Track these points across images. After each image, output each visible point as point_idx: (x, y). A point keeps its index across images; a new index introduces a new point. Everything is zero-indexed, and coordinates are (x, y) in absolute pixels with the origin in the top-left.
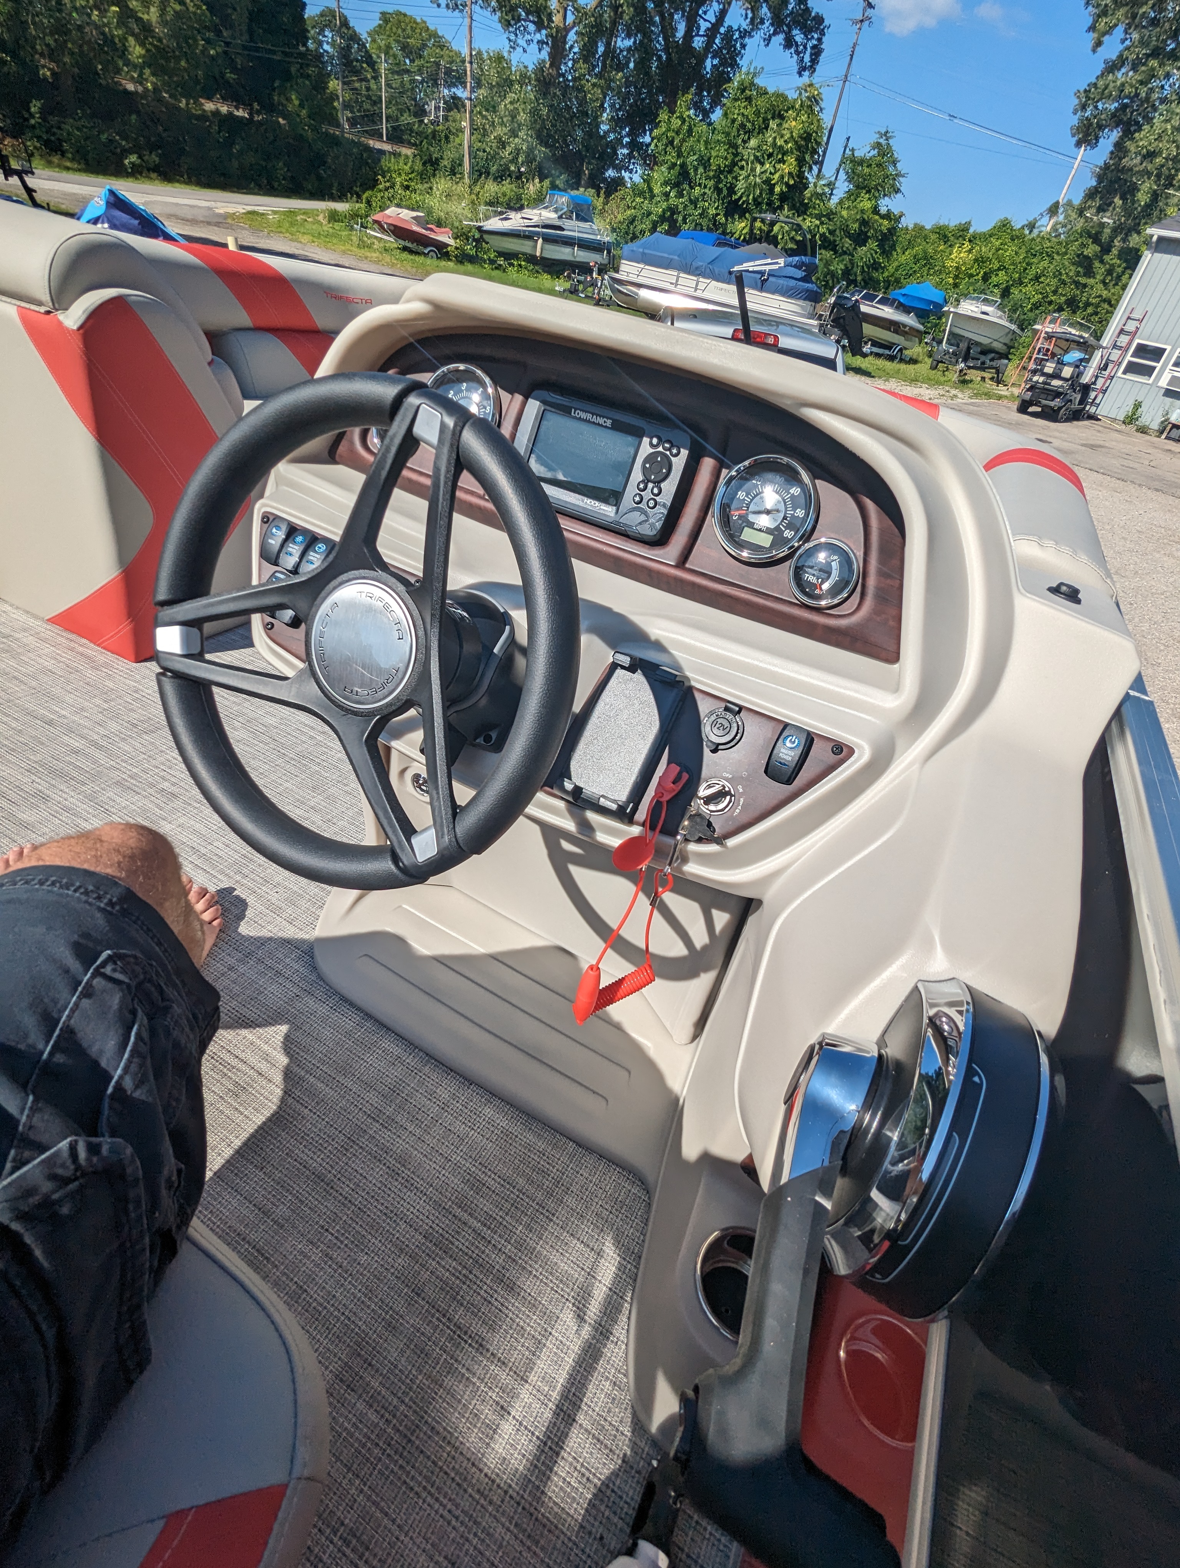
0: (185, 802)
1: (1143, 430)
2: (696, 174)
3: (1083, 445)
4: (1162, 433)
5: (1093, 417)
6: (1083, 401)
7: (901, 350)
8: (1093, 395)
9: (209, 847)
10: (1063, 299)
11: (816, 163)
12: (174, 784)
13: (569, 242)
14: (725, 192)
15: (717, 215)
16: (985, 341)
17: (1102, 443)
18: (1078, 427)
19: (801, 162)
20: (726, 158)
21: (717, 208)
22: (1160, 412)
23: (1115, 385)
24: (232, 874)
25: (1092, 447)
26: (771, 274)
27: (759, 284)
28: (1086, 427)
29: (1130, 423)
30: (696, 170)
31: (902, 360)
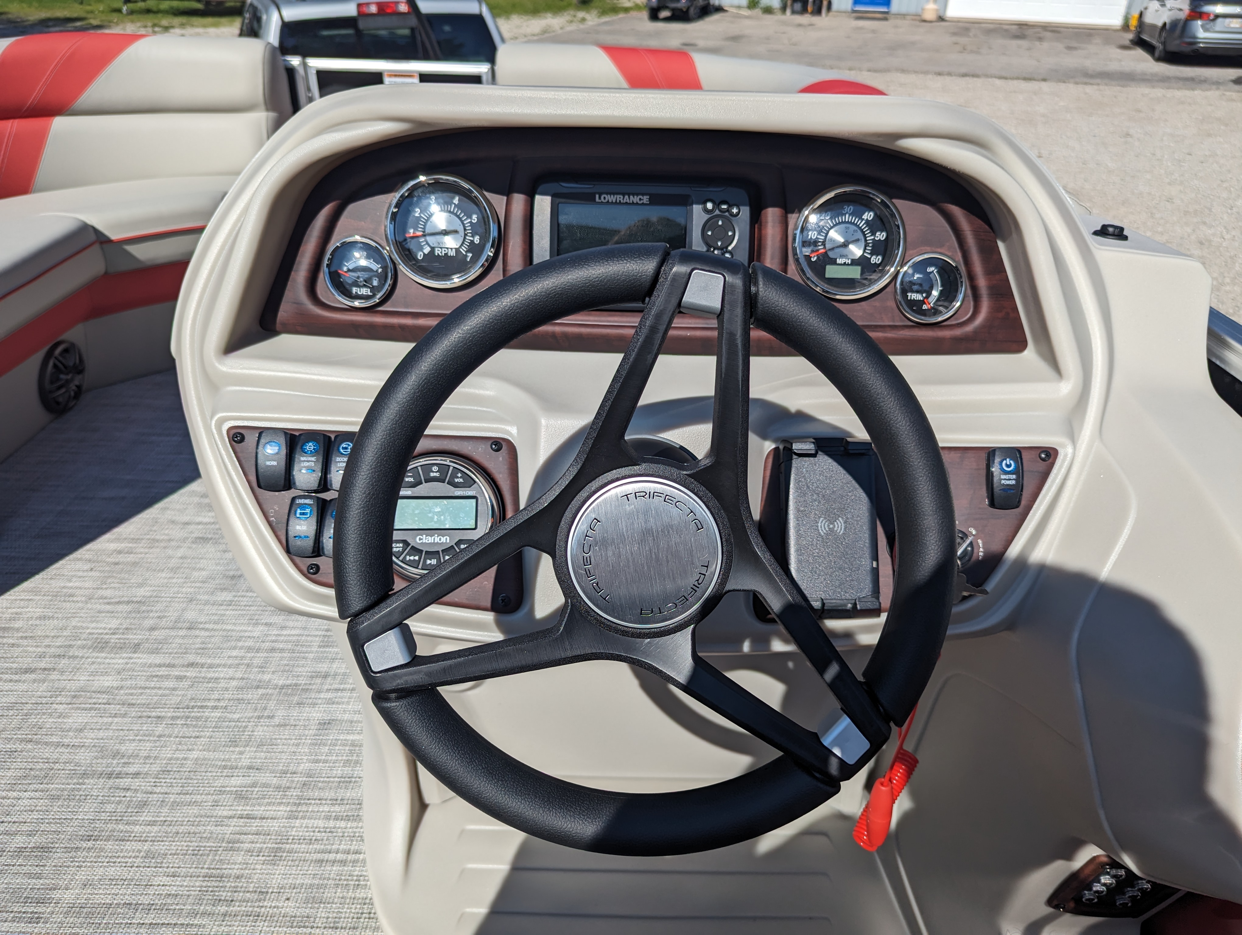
0: (67, 850)
1: (768, 10)
3: (724, 39)
4: (786, 9)
5: (718, 10)
9: (151, 891)
12: (31, 834)
17: (739, 32)
18: (709, 22)
24: (209, 908)
25: (733, 38)
28: (716, 20)
29: (755, 7)
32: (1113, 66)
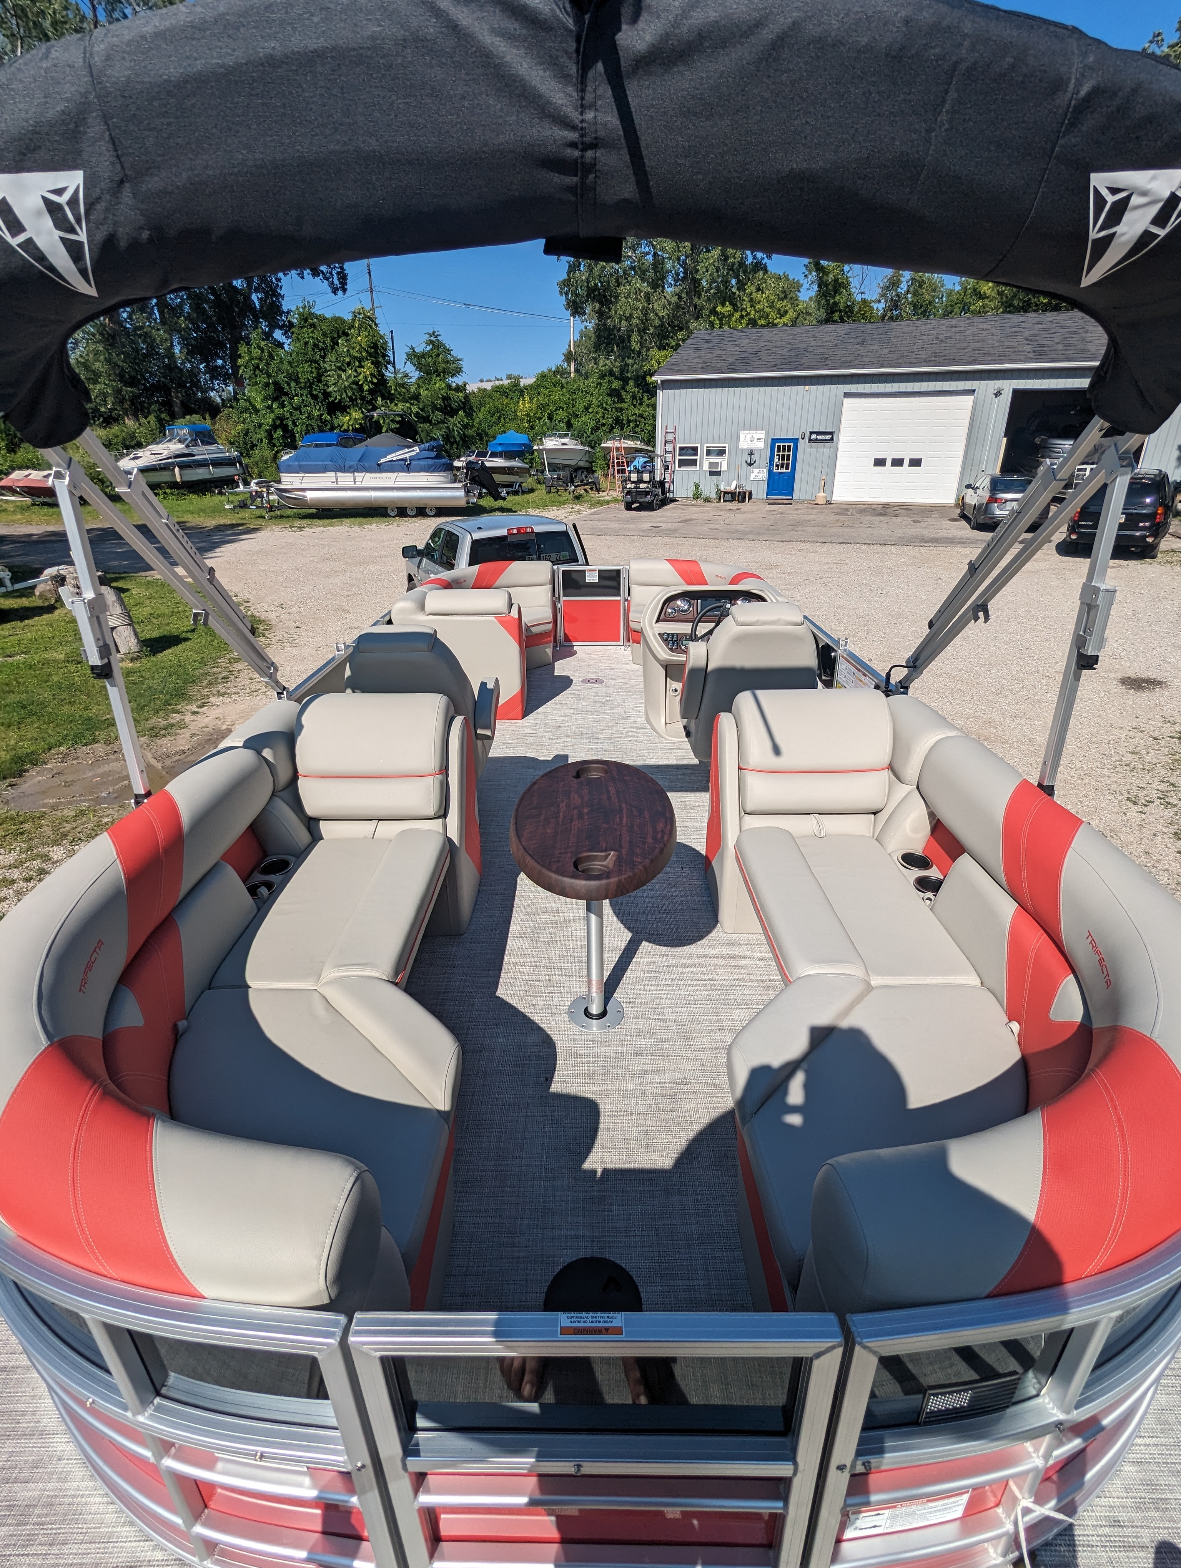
1: (707, 500)
2: (290, 388)
3: (680, 522)
4: (720, 499)
5: (673, 500)
6: (663, 493)
7: (520, 485)
8: (667, 486)
10: (610, 420)
11: (389, 363)
13: (203, 464)
14: (321, 396)
15: (322, 415)
16: (573, 463)
17: (689, 517)
18: (668, 510)
19: (376, 364)
20: (312, 372)
21: (319, 410)
22: (713, 486)
23: (678, 477)
25: (686, 521)
26: (412, 459)
27: (406, 468)
28: (673, 508)
29: (698, 498)
30: (289, 384)
31: (524, 492)
32: (942, 534)
